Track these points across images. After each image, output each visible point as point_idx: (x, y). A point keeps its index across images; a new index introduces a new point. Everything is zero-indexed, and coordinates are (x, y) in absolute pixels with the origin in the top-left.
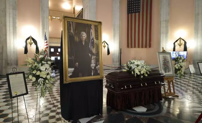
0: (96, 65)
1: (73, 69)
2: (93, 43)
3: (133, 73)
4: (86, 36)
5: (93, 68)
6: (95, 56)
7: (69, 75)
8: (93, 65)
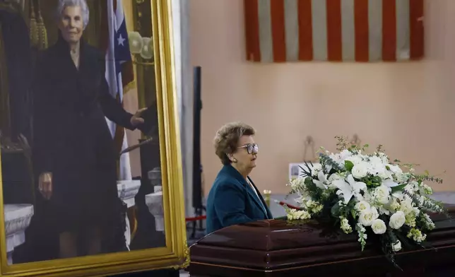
0: (147, 187)
1: (26, 212)
2: (123, 51)
3: (345, 225)
4: (85, 17)
5: (130, 203)
6: (137, 134)
7: (10, 248)
8: (128, 185)
